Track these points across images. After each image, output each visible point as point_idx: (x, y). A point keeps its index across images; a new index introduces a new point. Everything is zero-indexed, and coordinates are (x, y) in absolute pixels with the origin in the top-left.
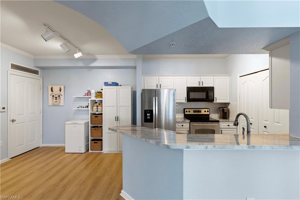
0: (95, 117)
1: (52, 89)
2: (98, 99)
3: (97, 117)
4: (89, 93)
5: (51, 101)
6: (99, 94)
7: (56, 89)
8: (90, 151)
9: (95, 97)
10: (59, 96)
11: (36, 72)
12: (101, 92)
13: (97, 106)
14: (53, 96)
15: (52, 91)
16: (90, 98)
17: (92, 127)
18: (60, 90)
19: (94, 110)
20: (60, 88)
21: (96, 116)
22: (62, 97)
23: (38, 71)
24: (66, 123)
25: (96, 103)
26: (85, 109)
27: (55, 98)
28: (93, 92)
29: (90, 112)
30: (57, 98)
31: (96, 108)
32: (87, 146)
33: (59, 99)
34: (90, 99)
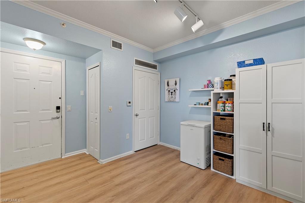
0: (221, 119)
1: (168, 83)
2: (226, 91)
3: (224, 119)
4: (210, 84)
5: (167, 96)
6: (229, 82)
7: (172, 83)
8: (212, 169)
9: (221, 88)
10: (175, 91)
11: (154, 67)
12: (231, 80)
13: (224, 103)
14: (169, 91)
15: (168, 85)
16: (213, 90)
17: (216, 134)
18: (176, 84)
19: (218, 108)
20: (176, 81)
21: (222, 117)
22: (177, 92)
23: (156, 66)
24: (182, 123)
25: (221, 97)
26: (204, 106)
27: (171, 93)
28: (217, 80)
29: (212, 111)
30: (172, 93)
31: (221, 105)
32: (208, 160)
33: (175, 94)
34: (212, 92)
